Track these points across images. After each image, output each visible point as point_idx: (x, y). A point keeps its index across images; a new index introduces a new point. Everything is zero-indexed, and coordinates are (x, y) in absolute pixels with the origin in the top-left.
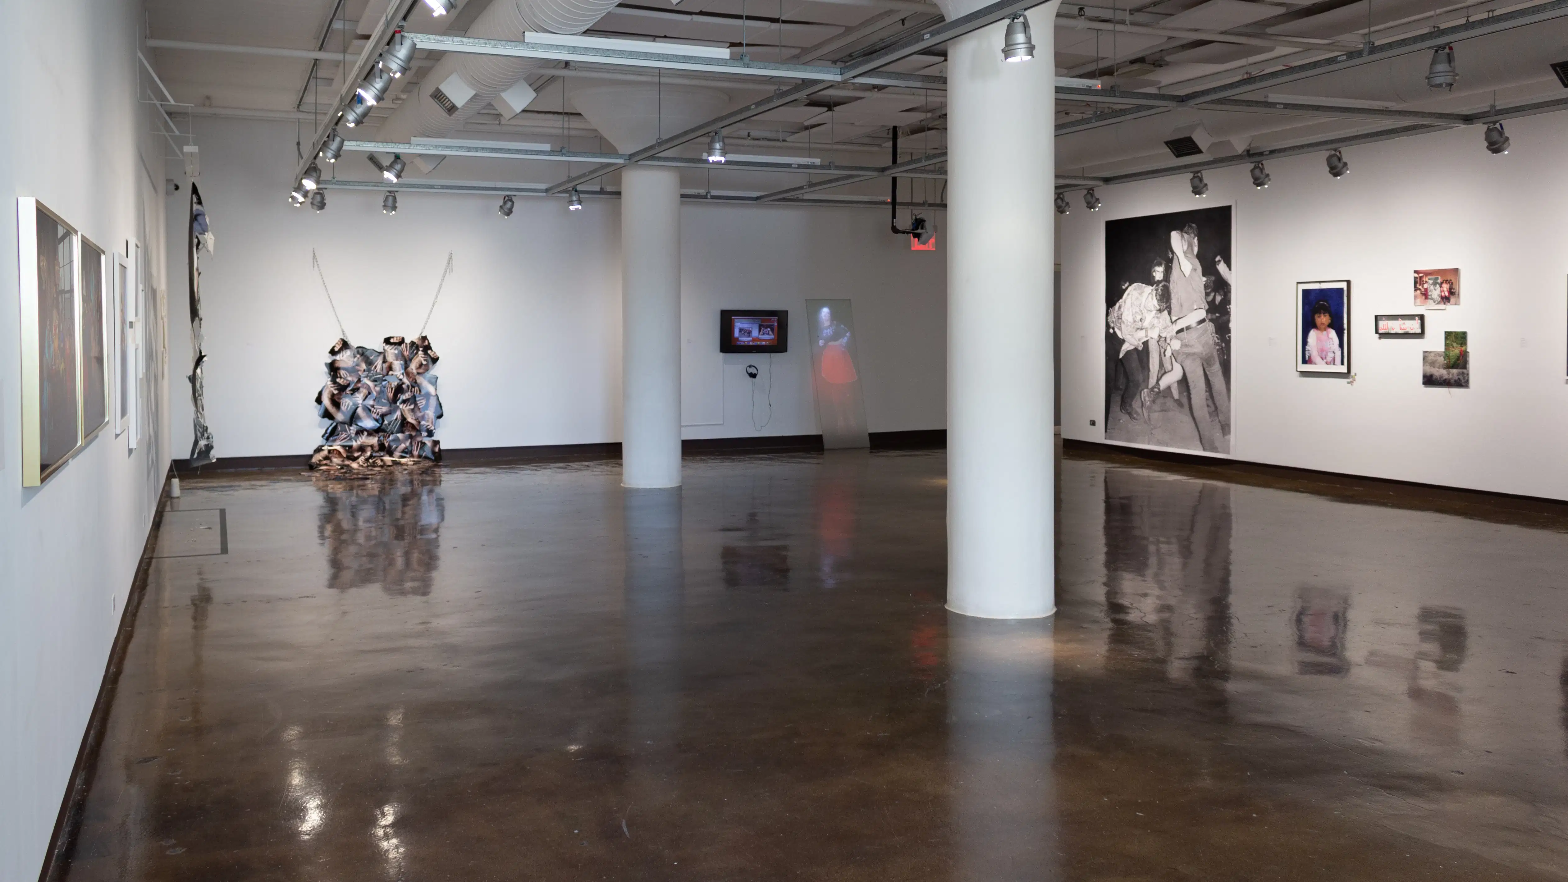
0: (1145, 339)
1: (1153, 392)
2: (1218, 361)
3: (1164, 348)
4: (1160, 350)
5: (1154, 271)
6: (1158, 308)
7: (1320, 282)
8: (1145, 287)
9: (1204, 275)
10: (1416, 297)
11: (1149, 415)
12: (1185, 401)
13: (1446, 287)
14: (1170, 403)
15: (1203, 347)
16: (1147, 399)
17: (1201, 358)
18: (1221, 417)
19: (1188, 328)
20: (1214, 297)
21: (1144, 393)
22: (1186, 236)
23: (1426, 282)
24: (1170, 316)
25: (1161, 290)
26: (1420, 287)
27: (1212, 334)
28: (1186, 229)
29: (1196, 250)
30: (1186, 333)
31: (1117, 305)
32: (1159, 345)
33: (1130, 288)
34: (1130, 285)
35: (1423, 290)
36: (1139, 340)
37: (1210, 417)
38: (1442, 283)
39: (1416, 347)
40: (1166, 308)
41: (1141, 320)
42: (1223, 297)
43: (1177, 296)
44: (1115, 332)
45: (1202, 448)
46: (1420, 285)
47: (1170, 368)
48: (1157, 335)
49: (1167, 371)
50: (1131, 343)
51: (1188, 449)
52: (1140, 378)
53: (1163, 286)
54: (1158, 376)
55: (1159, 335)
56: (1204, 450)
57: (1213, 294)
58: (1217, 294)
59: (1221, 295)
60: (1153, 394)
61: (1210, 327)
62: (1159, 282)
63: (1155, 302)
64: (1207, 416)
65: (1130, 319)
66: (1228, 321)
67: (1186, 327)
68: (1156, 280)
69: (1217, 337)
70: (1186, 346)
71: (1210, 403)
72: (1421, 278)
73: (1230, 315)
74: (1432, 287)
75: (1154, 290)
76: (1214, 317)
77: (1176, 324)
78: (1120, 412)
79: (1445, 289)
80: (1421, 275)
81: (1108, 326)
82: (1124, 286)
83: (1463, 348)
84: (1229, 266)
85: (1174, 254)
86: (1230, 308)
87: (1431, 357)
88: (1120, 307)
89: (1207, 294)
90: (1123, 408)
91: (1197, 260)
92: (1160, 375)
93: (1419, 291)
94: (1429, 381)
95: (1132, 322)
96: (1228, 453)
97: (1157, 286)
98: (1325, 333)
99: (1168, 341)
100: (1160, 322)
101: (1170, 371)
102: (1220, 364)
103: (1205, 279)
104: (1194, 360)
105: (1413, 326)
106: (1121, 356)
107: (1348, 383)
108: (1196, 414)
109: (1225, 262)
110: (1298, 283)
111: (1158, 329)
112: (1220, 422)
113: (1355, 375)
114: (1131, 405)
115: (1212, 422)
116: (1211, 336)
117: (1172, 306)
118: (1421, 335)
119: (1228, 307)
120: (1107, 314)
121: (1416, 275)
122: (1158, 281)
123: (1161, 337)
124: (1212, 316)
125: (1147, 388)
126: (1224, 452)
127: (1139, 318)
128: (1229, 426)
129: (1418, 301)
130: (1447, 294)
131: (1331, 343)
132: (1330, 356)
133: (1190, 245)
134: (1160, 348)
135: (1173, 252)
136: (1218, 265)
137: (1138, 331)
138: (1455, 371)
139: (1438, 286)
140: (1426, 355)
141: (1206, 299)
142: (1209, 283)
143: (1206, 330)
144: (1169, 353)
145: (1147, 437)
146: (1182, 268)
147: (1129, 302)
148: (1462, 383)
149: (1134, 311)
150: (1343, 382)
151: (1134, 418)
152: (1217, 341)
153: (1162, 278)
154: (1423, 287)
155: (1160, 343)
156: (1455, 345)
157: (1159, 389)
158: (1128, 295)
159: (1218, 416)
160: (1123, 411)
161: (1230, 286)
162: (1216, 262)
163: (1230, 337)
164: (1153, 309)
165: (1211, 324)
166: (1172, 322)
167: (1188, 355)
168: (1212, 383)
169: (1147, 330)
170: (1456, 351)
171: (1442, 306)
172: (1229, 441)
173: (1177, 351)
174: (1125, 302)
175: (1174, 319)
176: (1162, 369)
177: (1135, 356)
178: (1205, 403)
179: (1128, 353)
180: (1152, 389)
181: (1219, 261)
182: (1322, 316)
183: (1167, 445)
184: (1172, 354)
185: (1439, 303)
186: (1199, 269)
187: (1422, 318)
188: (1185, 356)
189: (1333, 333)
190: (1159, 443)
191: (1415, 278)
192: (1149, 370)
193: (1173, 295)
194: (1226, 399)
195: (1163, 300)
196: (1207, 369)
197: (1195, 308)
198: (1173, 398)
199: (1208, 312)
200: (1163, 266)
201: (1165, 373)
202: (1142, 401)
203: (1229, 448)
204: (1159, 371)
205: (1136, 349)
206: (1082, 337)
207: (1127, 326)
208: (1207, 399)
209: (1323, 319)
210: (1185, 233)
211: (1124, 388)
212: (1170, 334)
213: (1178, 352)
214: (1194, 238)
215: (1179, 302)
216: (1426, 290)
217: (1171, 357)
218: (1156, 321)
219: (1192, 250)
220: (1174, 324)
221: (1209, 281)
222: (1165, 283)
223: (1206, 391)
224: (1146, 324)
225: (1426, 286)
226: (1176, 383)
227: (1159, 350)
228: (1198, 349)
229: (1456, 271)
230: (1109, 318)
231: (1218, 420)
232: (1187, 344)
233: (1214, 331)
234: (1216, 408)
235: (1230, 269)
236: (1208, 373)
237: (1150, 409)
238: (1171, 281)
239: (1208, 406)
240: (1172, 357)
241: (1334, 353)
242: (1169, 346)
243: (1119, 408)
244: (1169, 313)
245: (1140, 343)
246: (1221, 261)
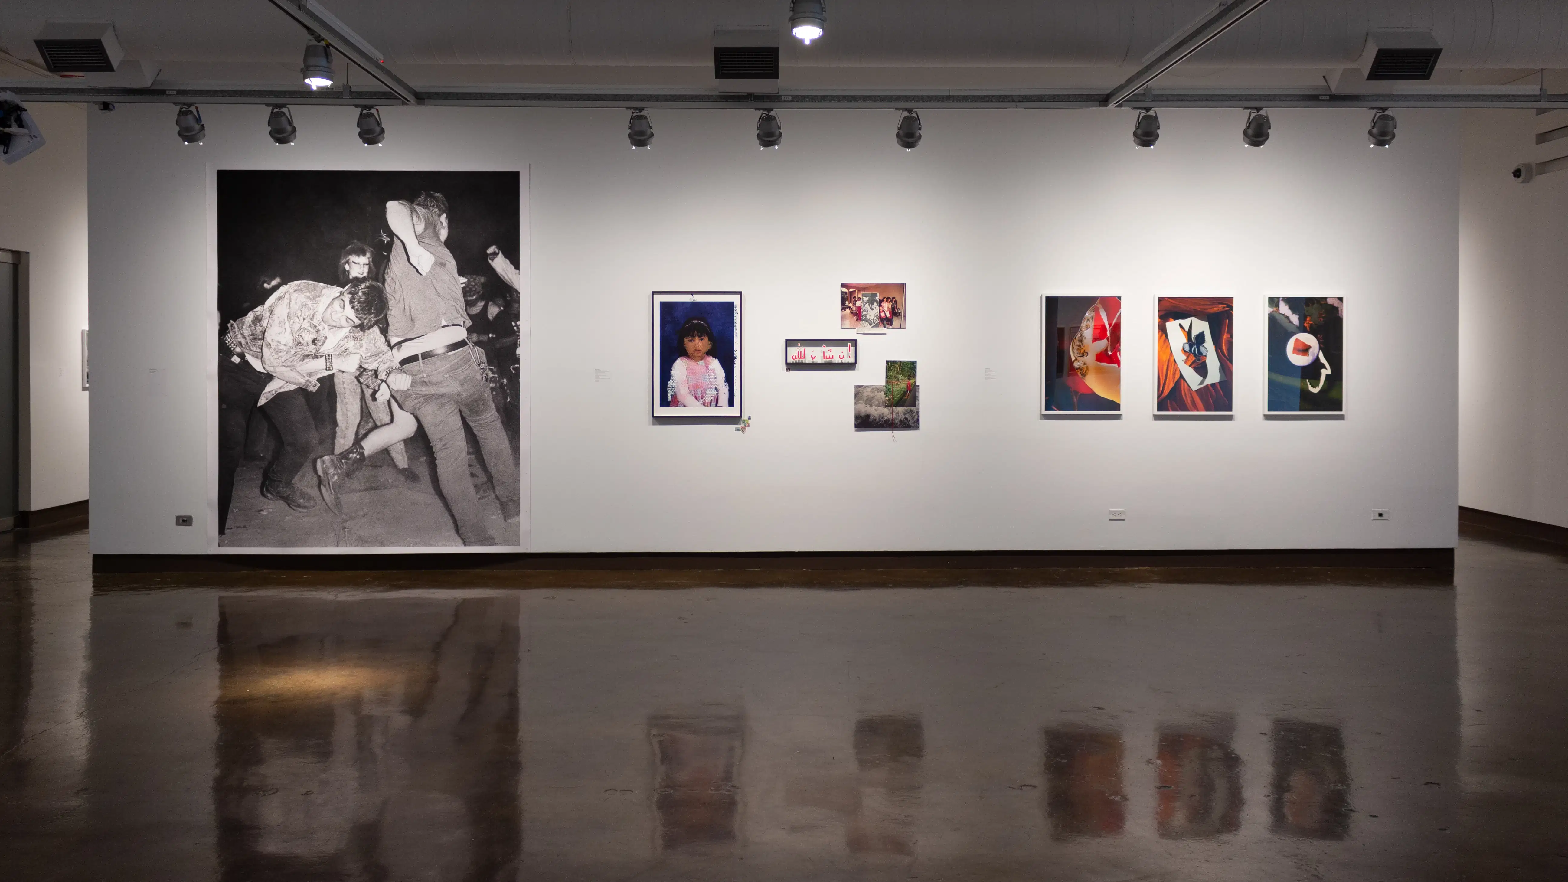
0: (326, 373)
1: (348, 459)
2: (493, 406)
3: (372, 387)
4: (362, 391)
5: (347, 262)
6: (358, 322)
7: (692, 293)
8: (324, 288)
9: (461, 273)
10: (843, 318)
11: (337, 498)
12: (422, 470)
13: (886, 306)
14: (386, 475)
15: (462, 385)
16: (331, 471)
17: (457, 402)
18: (499, 491)
19: (427, 355)
20: (485, 308)
21: (323, 462)
22: (420, 210)
23: (859, 299)
24: (386, 337)
25: (364, 293)
26: (851, 305)
27: (479, 365)
28: (421, 199)
29: (444, 234)
30: (423, 363)
31: (250, 316)
32: (361, 383)
33: (283, 289)
34: (284, 282)
35: (854, 309)
36: (310, 375)
37: (477, 492)
38: (881, 301)
39: (846, 381)
40: (376, 323)
41: (314, 342)
42: (502, 308)
43: (401, 304)
44: (245, 363)
45: (461, 542)
46: (850, 302)
47: (387, 419)
48: (356, 366)
49: (378, 424)
50: (287, 379)
51: (431, 545)
52: (313, 437)
53: (367, 287)
54: (357, 433)
55: (361, 367)
56: (465, 544)
57: (481, 304)
58: (490, 303)
59: (499, 306)
60: (346, 463)
61: (478, 354)
62: (357, 281)
63: (350, 313)
64: (472, 491)
65: (287, 339)
66: (515, 345)
67: (422, 354)
68: (351, 277)
69: (490, 370)
70: (425, 383)
71: (478, 470)
72: (851, 293)
73: (519, 336)
74: (867, 306)
75: (345, 294)
76: (484, 338)
77: (399, 349)
78: (262, 499)
79: (886, 309)
80: (851, 290)
81: (224, 350)
82: (268, 284)
83: (912, 381)
84: (516, 263)
85: (395, 238)
86: (518, 327)
87: (867, 393)
88: (257, 320)
89: (468, 304)
90: (267, 490)
91: (446, 249)
92: (362, 432)
93: (848, 311)
94: (864, 423)
95: (291, 343)
96: (518, 543)
97: (352, 287)
98: (701, 363)
99: (382, 376)
100: (361, 346)
101: (387, 424)
102: (498, 410)
103: (463, 280)
104: (444, 405)
105: (838, 354)
106: (262, 401)
107: (738, 430)
108: (445, 489)
109: (506, 256)
110: (654, 293)
111: (359, 356)
112: (497, 497)
113: (749, 419)
114: (289, 484)
115: (479, 499)
116: (477, 368)
117: (390, 320)
118: (851, 366)
119: (513, 324)
120: (223, 330)
121: (845, 290)
122: (356, 278)
123: (365, 370)
124: (478, 337)
125: (333, 453)
126: (506, 542)
127: (308, 337)
128: (517, 503)
129: (847, 323)
130: (888, 315)
131: (713, 376)
132: (710, 395)
133: (431, 226)
134: (362, 388)
135: (391, 234)
136: (492, 260)
137: (307, 360)
138: (900, 409)
139: (875, 304)
140: (859, 391)
141: (466, 310)
142: (474, 286)
143: (466, 360)
144: (383, 394)
145: (332, 535)
146: (411, 262)
147: (281, 311)
148: (910, 423)
149: (296, 327)
150: (729, 429)
151: (299, 506)
152: (490, 375)
153: (365, 274)
154: (854, 304)
155: (362, 380)
156: (900, 377)
157: (362, 454)
158: (280, 298)
159: (494, 489)
160: (269, 495)
161: (519, 293)
162: (487, 255)
163: (518, 370)
164: (343, 322)
165: (478, 349)
166: (389, 345)
167: (428, 398)
168: (481, 441)
169: (329, 357)
170: (902, 384)
171: (881, 330)
172: (518, 525)
173: (406, 391)
174: (271, 312)
175: (394, 340)
176: (367, 423)
177: (301, 400)
178: (467, 472)
179: (280, 398)
180: (344, 455)
181: (495, 254)
182: (697, 340)
183: (382, 544)
184: (392, 396)
185: (876, 326)
186: (452, 264)
187: (854, 342)
188: (421, 399)
189: (715, 364)
190: (362, 542)
191: (843, 293)
192: (335, 424)
193: (391, 303)
194: (511, 461)
195: (370, 309)
196: (469, 420)
197: (444, 323)
198: (395, 466)
199: (470, 330)
200: (368, 255)
201: (376, 427)
202: (319, 477)
203: (518, 536)
204: (359, 425)
205: (302, 391)
206: (153, 371)
207: (278, 351)
208: (470, 466)
209: (700, 344)
210: (419, 205)
211: (269, 456)
212: (387, 365)
213: (406, 394)
214: (440, 216)
215: (408, 313)
216: (859, 308)
217: (389, 401)
218: (351, 344)
219: (436, 235)
220: (395, 350)
221: (473, 283)
222: (374, 283)
223: (469, 453)
224: (327, 348)
225: (858, 304)
226: (402, 442)
227: (359, 390)
228: (452, 387)
229: (902, 286)
230: (228, 339)
231: (493, 496)
232: (426, 380)
233: (484, 359)
234: (490, 478)
235: (517, 267)
236: (471, 424)
237: (338, 488)
238: (388, 280)
239: (472, 475)
240: (393, 401)
241: (716, 389)
242: (384, 384)
243: (258, 491)
244: (384, 331)
245: (314, 380)
246: (498, 254)
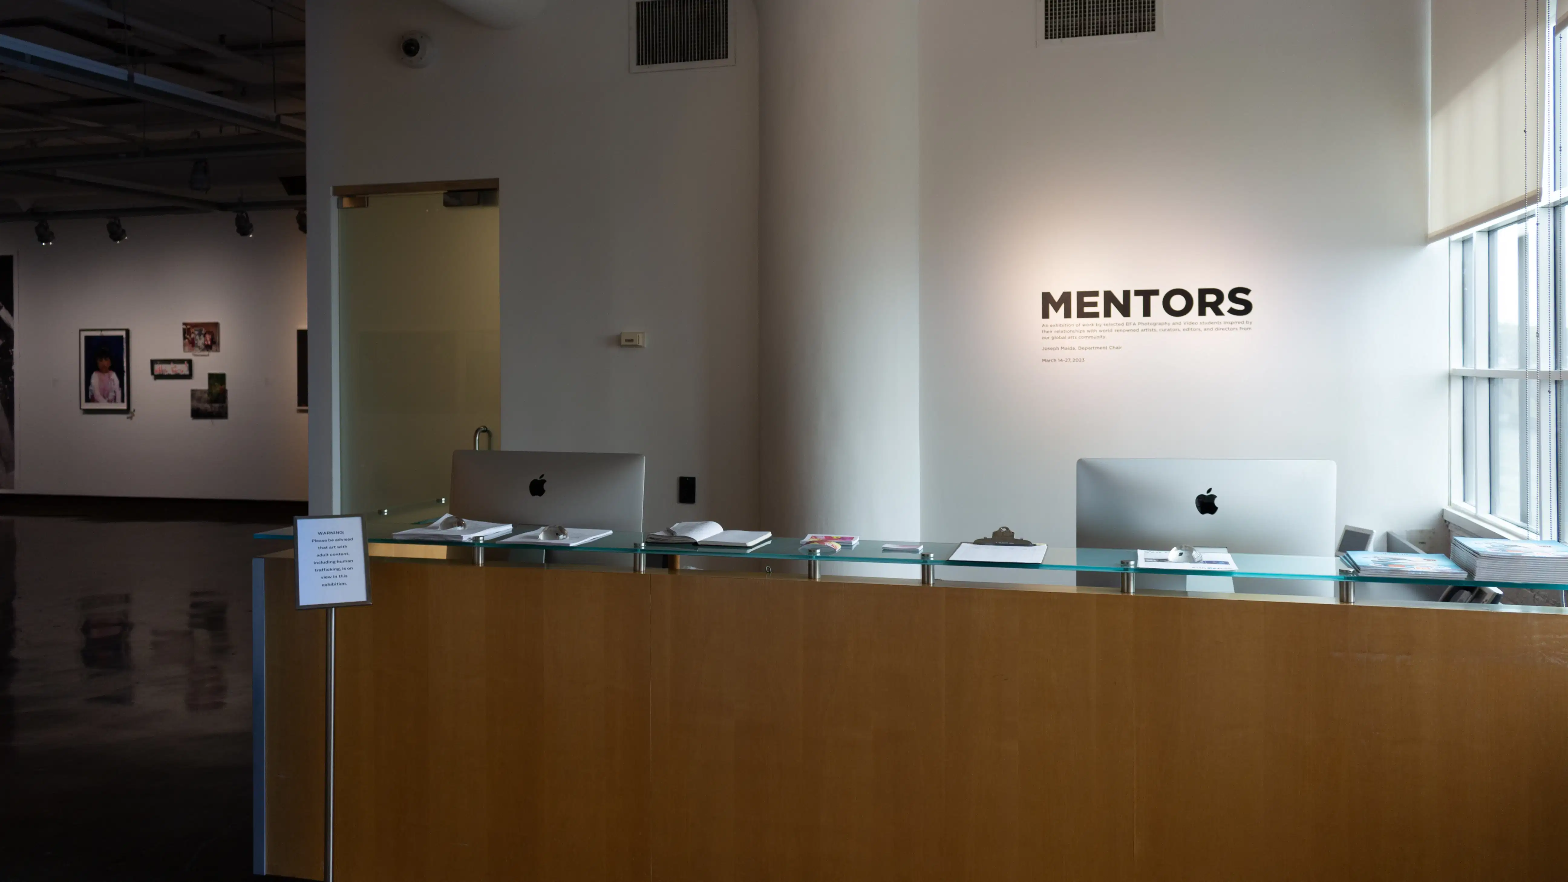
7: (101, 330)
10: (184, 345)
13: (208, 337)
18: (4, 455)
23: (193, 333)
26: (188, 337)
35: (190, 339)
38: (205, 334)
39: (186, 386)
42: (4, 341)
46: (188, 335)
59: (3, 339)
66: (11, 364)
72: (189, 329)
73: (13, 358)
74: (197, 337)
79: (208, 339)
80: (188, 327)
83: (223, 387)
84: (11, 313)
86: (13, 352)
87: (198, 395)
93: (187, 340)
94: (197, 414)
96: (12, 488)
98: (106, 374)
102: (3, 404)
105: (183, 369)
107: (128, 418)
109: (7, 308)
110: (81, 330)
112: (3, 459)
113: (134, 411)
118: (189, 376)
119: (10, 351)
121: (185, 327)
126: (7, 487)
128: (13, 463)
129: (187, 348)
130: (209, 343)
131: (113, 383)
132: (111, 395)
138: (216, 405)
139: (202, 336)
140: (194, 392)
148: (222, 414)
150: (124, 417)
154: (190, 336)
156: (216, 384)
161: (13, 331)
163: (13, 379)
170: (217, 388)
171: (206, 353)
172: (13, 477)
182: (104, 360)
185: (203, 350)
187: (190, 362)
189: (114, 376)
191: (184, 330)
194: (10, 438)
203: (14, 484)
209: (105, 363)
216: (193, 339)
225: (193, 336)
229: (216, 325)
235: (12, 315)
241: (115, 392)
246: (2, 306)
